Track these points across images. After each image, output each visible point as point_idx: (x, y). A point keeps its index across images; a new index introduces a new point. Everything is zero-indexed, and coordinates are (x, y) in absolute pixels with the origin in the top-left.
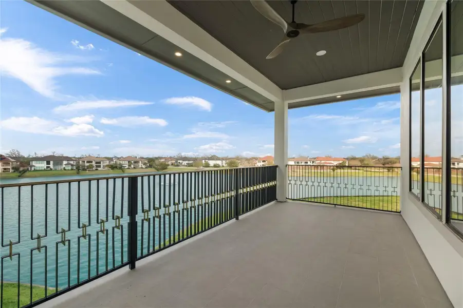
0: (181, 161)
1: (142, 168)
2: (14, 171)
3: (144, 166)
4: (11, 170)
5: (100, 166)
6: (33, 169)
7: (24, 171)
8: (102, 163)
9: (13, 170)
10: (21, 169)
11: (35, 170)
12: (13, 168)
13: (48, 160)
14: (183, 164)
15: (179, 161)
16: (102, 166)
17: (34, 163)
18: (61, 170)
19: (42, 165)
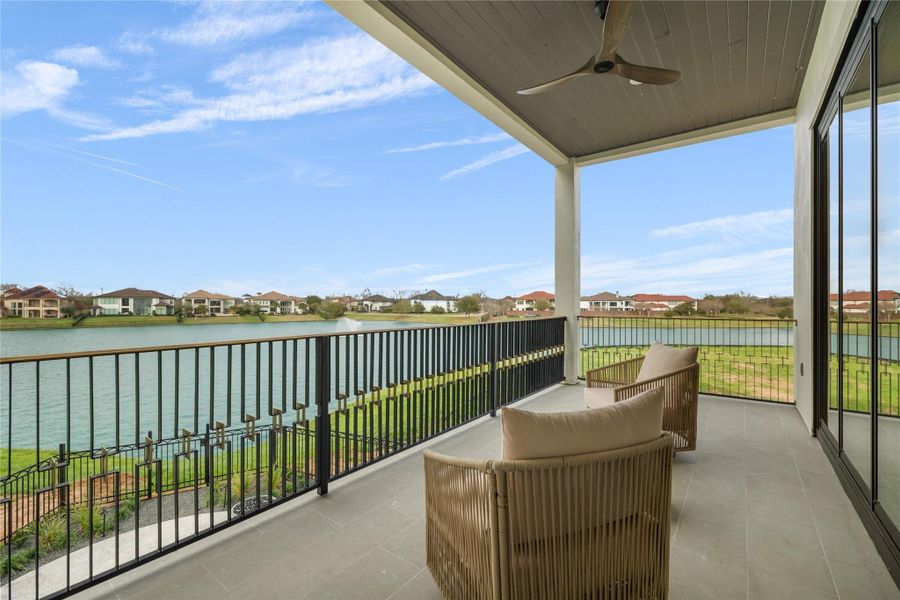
0: (369, 303)
1: (296, 314)
2: (66, 317)
3: (299, 311)
4: (59, 314)
5: (218, 310)
6: (98, 313)
7: (84, 317)
8: (222, 303)
9: (62, 315)
10: (77, 313)
11: (101, 315)
12: (62, 311)
13: (126, 296)
14: (373, 308)
15: (365, 303)
16: (222, 310)
17: (100, 303)
18: (148, 315)
19: (116, 306)
